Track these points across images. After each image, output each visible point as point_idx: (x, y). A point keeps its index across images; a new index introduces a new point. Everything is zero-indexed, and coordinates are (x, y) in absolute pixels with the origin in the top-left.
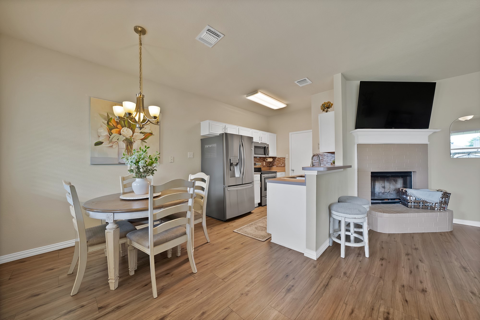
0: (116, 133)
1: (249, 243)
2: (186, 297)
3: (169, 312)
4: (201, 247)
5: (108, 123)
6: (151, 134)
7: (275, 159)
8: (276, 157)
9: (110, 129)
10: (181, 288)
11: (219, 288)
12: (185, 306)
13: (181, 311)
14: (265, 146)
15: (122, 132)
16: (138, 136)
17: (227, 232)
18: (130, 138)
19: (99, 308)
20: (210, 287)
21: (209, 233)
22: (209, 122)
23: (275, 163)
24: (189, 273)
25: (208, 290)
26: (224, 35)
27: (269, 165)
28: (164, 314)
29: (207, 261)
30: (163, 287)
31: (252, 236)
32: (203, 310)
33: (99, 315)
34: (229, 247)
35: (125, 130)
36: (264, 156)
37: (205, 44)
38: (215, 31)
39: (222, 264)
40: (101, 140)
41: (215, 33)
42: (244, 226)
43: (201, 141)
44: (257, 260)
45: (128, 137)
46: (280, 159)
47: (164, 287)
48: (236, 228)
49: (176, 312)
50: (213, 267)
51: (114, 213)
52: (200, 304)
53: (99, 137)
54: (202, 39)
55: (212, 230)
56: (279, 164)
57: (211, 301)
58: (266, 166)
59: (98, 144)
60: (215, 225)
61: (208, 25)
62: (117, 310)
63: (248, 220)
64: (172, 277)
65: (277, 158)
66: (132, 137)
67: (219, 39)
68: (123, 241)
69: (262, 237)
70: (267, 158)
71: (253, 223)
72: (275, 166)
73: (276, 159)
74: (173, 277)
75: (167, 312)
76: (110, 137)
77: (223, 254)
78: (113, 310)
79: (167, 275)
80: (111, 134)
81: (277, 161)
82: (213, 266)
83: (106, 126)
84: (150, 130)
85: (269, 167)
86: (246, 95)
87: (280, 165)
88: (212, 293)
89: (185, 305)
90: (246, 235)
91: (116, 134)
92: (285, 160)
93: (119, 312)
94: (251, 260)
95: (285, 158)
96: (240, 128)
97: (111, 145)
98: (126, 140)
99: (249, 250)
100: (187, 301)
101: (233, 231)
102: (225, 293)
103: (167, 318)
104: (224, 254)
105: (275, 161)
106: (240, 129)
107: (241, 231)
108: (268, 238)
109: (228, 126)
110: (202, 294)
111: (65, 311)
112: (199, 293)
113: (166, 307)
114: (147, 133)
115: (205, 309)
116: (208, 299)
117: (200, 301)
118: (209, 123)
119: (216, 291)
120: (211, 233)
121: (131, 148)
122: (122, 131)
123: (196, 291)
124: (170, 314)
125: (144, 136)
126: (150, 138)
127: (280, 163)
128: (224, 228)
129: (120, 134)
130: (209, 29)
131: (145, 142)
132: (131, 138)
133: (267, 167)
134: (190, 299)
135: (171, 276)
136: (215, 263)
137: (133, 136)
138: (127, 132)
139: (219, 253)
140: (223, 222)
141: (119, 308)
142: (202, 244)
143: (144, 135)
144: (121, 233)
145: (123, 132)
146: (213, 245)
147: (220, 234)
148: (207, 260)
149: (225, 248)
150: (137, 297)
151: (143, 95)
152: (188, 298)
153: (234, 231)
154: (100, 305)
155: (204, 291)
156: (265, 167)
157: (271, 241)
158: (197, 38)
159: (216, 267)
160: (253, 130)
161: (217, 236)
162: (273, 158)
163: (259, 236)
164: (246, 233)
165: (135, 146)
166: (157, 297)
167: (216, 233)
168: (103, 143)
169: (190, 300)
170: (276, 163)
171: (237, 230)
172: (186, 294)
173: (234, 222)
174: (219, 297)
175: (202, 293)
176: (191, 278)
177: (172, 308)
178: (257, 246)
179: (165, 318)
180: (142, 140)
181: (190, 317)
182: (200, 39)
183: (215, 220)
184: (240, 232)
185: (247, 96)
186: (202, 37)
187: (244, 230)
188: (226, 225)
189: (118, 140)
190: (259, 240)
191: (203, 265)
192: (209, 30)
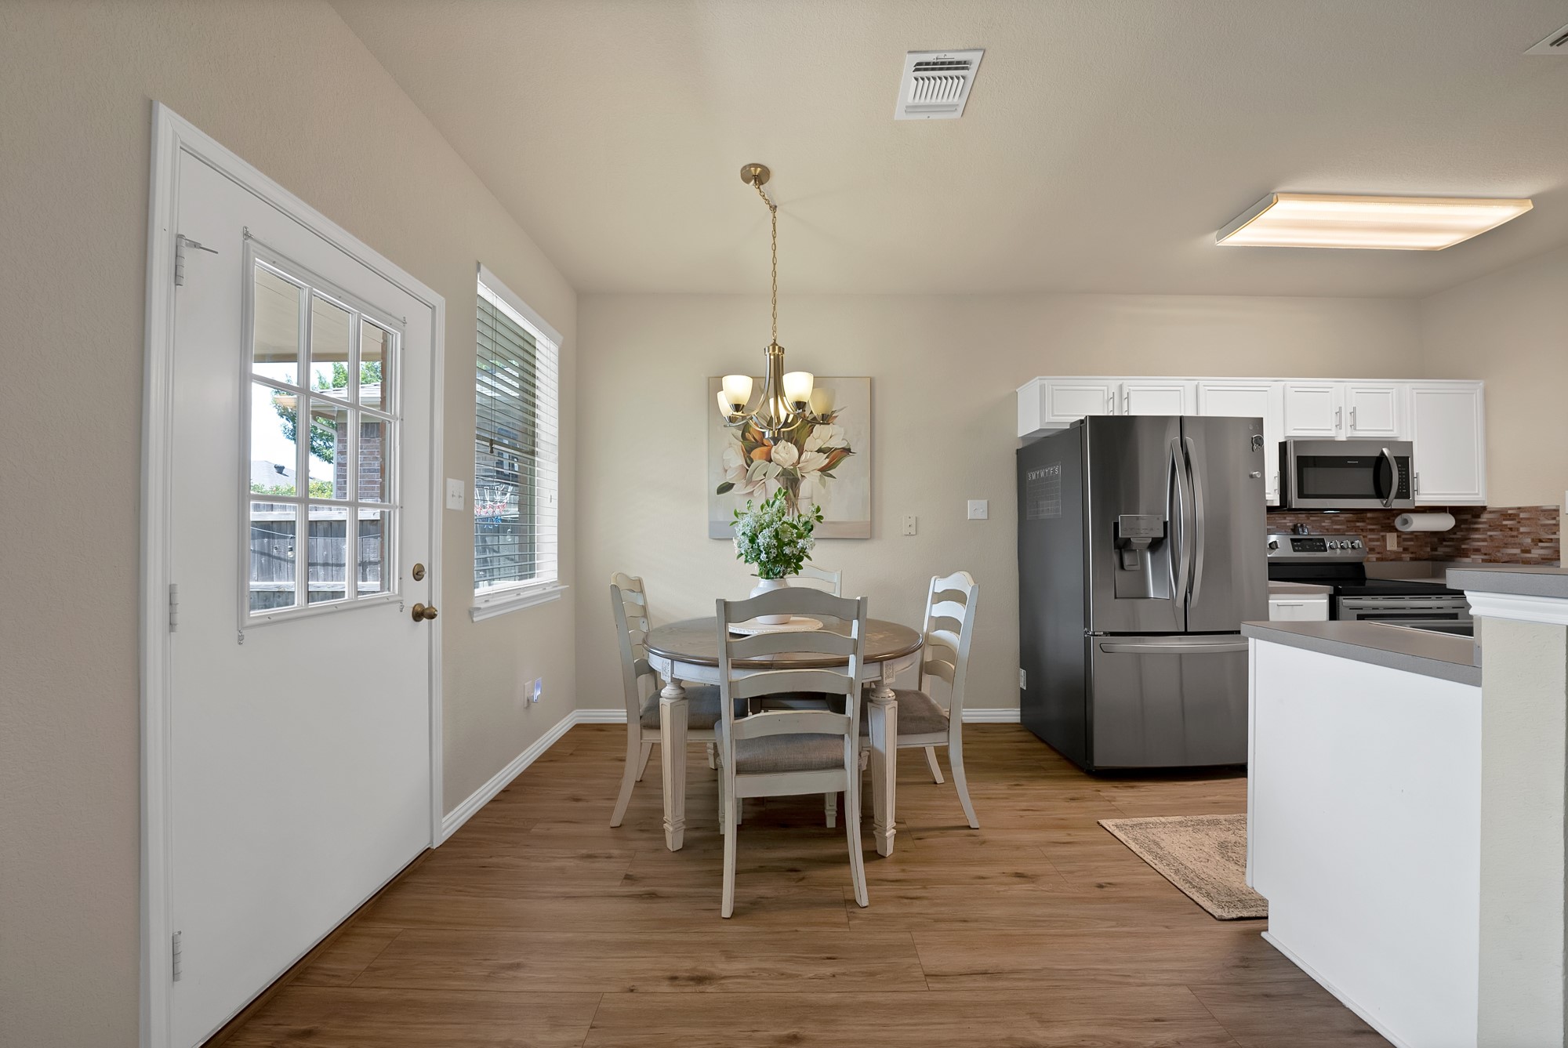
0: (760, 458)
1: (1135, 895)
2: (787, 961)
3: (724, 974)
4: (937, 833)
5: (743, 435)
6: (847, 451)
7: (1478, 516)
8: (1484, 508)
9: (748, 449)
10: (794, 929)
11: (895, 996)
12: (768, 984)
13: (750, 990)
14: (1382, 453)
15: (773, 455)
16: (814, 460)
17: (1068, 816)
18: (792, 467)
19: (627, 875)
20: (872, 974)
21: (1001, 796)
22: (1041, 386)
23: (1478, 540)
24: (846, 897)
25: (860, 979)
26: (981, 50)
27: (1434, 549)
28: (713, 970)
29: (925, 888)
30: (760, 900)
31: (1177, 872)
32: (802, 1028)
33: (617, 890)
34: (1039, 876)
35: (780, 448)
36: (1375, 504)
37: (934, 116)
38: (941, 55)
39: (965, 921)
40: (729, 479)
41: (950, 63)
42: (1163, 819)
43: (1016, 456)
44: (1120, 983)
45: (788, 465)
46: (1511, 517)
47: (762, 900)
48: (1120, 812)
49: (739, 983)
50: (930, 916)
51: (673, 660)
52: (807, 1006)
53: (726, 471)
54: (916, 107)
55: (1018, 791)
56: (1506, 545)
57: (840, 1018)
58: (1407, 556)
59: (725, 488)
60: (1043, 774)
61: (909, 52)
62: (647, 898)
63: (1209, 798)
64: (797, 884)
65: (1490, 512)
66: (799, 466)
67: (970, 74)
68: (697, 737)
69: (1227, 899)
70: (1405, 516)
71: (1222, 817)
72: (1479, 557)
73: (1485, 517)
74: (798, 886)
75: (722, 970)
76: (747, 470)
77: (998, 889)
78: (641, 895)
79: (790, 873)
80: (749, 461)
81: (1493, 527)
82: (929, 911)
83: (739, 444)
84: (843, 439)
85: (1430, 563)
86: (1216, 233)
87: (1517, 551)
88: (862, 998)
89: (771, 982)
90: (1148, 858)
91: (761, 461)
92: (1557, 525)
93: (646, 905)
94: (1092, 967)
95: (1557, 511)
96: (1202, 383)
97: (749, 489)
98: (783, 475)
99: (1114, 923)
100: (782, 974)
101: (1098, 823)
102: (901, 1025)
103: (710, 984)
104: (998, 892)
105: (1477, 530)
106: (1202, 390)
107: (1137, 832)
108: (1254, 914)
109: (1131, 384)
110: (834, 979)
111: (584, 852)
112: (827, 970)
113: (729, 956)
114: (836, 449)
115: (810, 1030)
116: (835, 1007)
117: (812, 997)
118: (1042, 388)
119: (880, 998)
120: (1007, 798)
121: (795, 496)
122: (775, 452)
123: (824, 959)
124: (722, 982)
125: (827, 460)
126: (846, 463)
127: (1517, 540)
128: (1066, 798)
129: (770, 461)
130: (918, 64)
131: (831, 476)
132: (795, 469)
133: (1412, 559)
134: (794, 972)
135: (798, 881)
136: (943, 909)
137: (799, 463)
138: (785, 453)
139: (983, 878)
140: (1082, 774)
141: (652, 896)
142: (946, 825)
143: (827, 457)
144: (692, 715)
145: (776, 455)
146: (984, 842)
147: (1038, 813)
148: (925, 883)
149: (1019, 872)
150: (697, 893)
151: (779, 348)
152: (789, 968)
153: (1103, 822)
154: (632, 872)
155: (844, 974)
156: (1400, 559)
157: (1264, 934)
158: (899, 114)
159: (937, 921)
160: (1289, 384)
161: (1021, 817)
162: (1454, 511)
163: (1209, 887)
164: (1155, 849)
165: (805, 488)
166: (728, 916)
167: (1024, 805)
168: (735, 486)
169: (790, 976)
170: (1484, 540)
171: (1119, 821)
172: (797, 953)
173: (1132, 787)
174: (872, 1025)
175: (834, 976)
176: (840, 915)
177: (738, 966)
178: (1167, 924)
179: (708, 982)
180: (824, 470)
181: (757, 1023)
182: (909, 110)
183: (1056, 757)
184: (1126, 834)
185: (1219, 238)
186: (910, 100)
187: (1150, 836)
188: (1088, 787)
189: (765, 475)
190: (1198, 904)
191: (902, 895)
192: (920, 66)
